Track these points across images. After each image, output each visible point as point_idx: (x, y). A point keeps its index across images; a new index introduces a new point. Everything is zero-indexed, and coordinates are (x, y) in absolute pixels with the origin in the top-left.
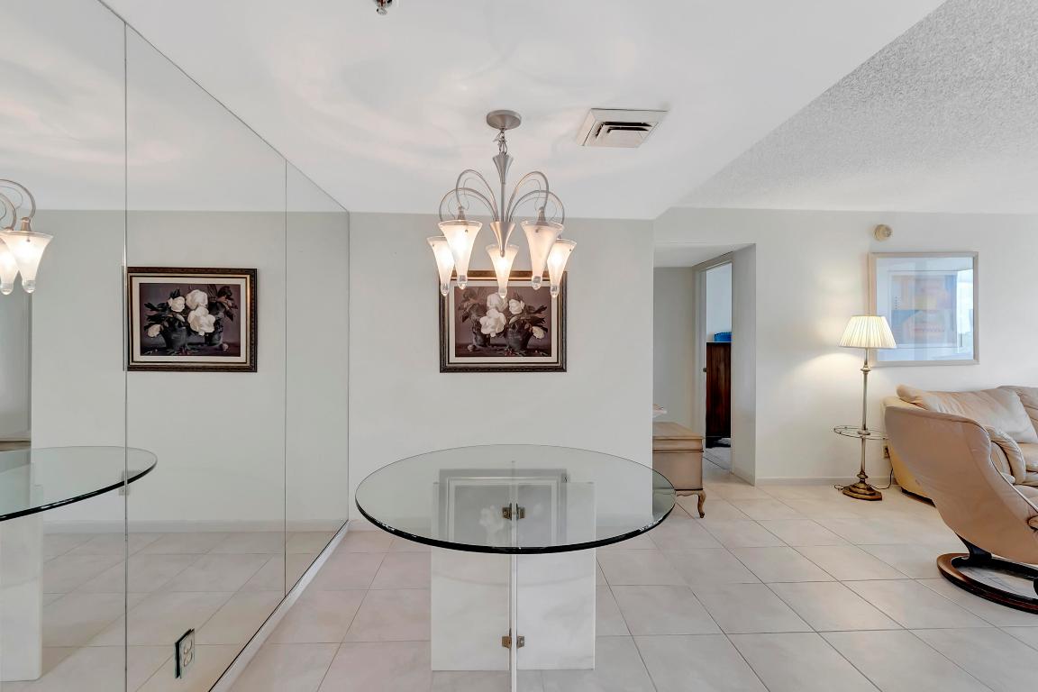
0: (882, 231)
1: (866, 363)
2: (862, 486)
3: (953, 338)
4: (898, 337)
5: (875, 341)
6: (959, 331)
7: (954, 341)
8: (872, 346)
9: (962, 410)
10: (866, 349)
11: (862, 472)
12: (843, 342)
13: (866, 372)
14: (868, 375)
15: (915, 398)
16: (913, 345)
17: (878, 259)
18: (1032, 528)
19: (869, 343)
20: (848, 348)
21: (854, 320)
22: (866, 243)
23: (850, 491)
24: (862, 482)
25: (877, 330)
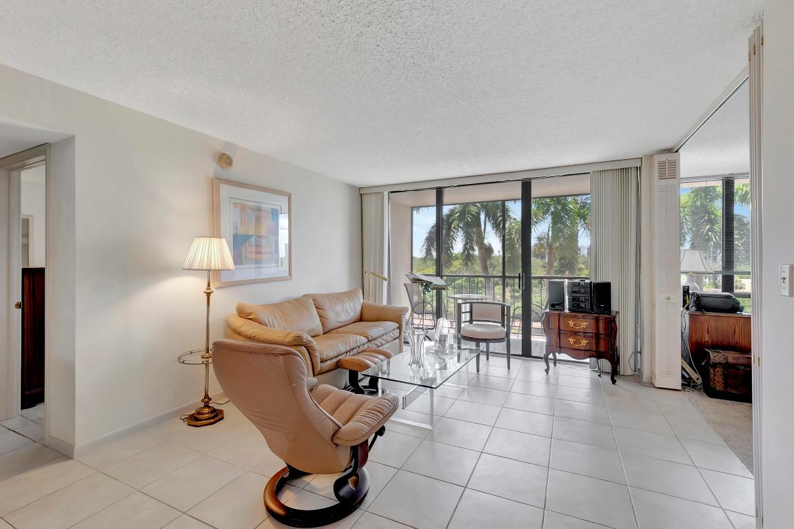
0: (225, 159)
1: (209, 285)
2: (206, 410)
3: (277, 260)
4: (238, 259)
5: (216, 264)
6: (280, 256)
7: (278, 263)
8: (213, 268)
9: (283, 319)
10: (209, 270)
11: (207, 396)
12: (186, 265)
13: (208, 295)
14: (211, 297)
15: (250, 314)
16: (254, 266)
17: (221, 185)
18: (335, 444)
19: (210, 264)
20: (190, 270)
21: (197, 241)
22: (211, 168)
23: (195, 420)
24: (207, 406)
25: (217, 252)
